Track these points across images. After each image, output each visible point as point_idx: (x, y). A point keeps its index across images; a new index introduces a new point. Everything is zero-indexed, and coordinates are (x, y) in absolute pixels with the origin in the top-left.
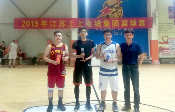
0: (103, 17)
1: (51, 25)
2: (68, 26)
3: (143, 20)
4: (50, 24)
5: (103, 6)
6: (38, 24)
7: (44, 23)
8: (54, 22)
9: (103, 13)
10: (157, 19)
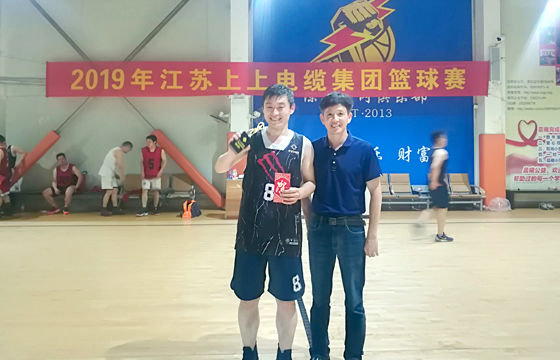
0: (331, 59)
2: (220, 88)
3: (458, 68)
5: (332, 22)
6: (122, 80)
8: (175, 73)
10: (503, 67)
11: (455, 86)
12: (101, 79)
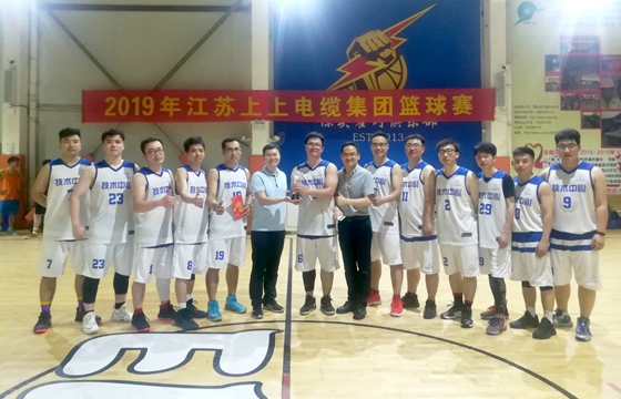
0: (347, 87)
1: (191, 109)
2: (242, 114)
3: (466, 95)
4: (189, 107)
5: (348, 52)
6: (151, 106)
7: (172, 104)
8: (201, 101)
9: (348, 74)
10: (508, 93)
11: (462, 111)
12: (132, 106)
